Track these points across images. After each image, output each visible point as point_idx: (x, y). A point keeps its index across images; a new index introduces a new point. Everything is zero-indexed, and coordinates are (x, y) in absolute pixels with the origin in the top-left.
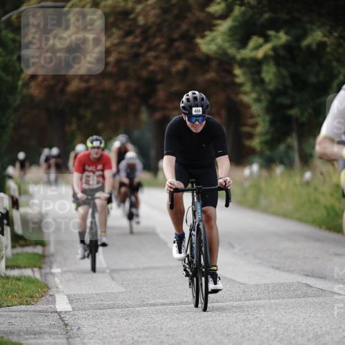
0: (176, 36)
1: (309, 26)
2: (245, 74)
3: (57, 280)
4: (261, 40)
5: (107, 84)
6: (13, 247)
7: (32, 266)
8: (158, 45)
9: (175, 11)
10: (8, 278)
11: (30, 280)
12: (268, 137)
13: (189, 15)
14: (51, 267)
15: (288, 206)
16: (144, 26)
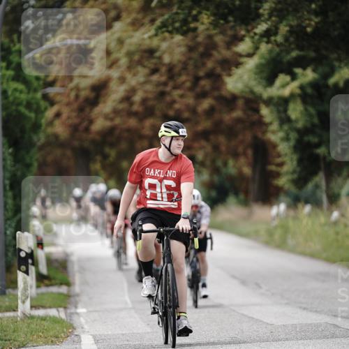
0: (201, 73)
1: (337, 64)
2: (271, 112)
3: (82, 320)
4: (288, 78)
5: (133, 122)
6: (38, 287)
7: (57, 307)
8: (183, 83)
9: (201, 49)
10: (32, 317)
11: (55, 320)
12: (295, 176)
13: (215, 53)
14: (76, 307)
15: (316, 246)
16: (170, 64)
